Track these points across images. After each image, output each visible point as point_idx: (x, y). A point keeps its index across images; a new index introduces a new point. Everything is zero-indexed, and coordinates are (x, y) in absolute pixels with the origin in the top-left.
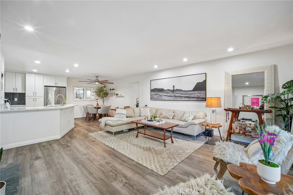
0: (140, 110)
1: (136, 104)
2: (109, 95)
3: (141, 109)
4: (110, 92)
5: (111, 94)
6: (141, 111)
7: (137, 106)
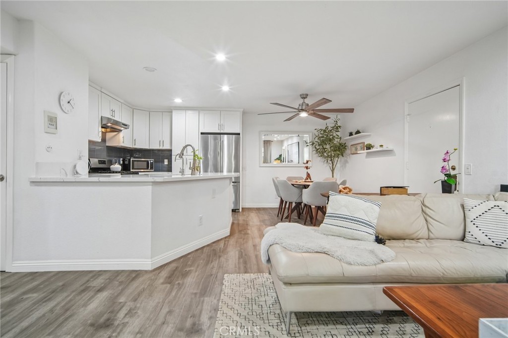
0: (463, 206)
1: (443, 178)
2: (348, 151)
3: (469, 202)
4: (350, 141)
5: (354, 149)
6: (471, 215)
7: (447, 188)
